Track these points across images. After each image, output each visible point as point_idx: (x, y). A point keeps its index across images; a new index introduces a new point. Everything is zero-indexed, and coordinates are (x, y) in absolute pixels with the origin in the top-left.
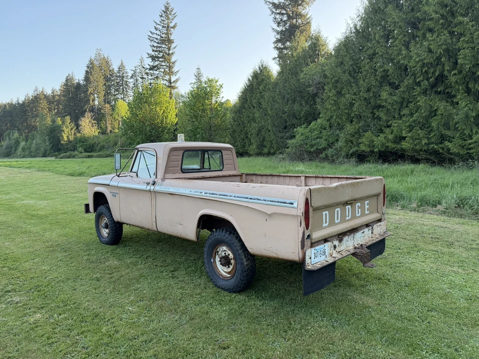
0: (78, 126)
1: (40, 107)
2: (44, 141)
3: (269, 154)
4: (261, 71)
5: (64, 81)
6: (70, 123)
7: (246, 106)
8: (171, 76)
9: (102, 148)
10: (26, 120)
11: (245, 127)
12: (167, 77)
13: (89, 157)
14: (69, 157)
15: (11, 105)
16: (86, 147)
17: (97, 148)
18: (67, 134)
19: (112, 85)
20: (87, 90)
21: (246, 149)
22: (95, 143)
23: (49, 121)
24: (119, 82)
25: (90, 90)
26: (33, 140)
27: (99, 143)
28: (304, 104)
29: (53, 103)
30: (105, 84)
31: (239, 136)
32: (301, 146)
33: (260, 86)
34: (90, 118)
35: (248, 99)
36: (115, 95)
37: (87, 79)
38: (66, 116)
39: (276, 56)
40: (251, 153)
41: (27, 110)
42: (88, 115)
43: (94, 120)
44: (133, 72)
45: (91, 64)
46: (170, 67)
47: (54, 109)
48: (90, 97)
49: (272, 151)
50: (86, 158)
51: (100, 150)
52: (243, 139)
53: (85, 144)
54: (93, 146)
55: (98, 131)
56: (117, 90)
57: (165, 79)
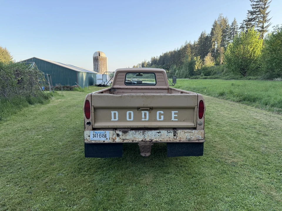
0: (203, 61)
1: (187, 52)
2: (186, 70)
5: (200, 36)
6: (199, 60)
8: (264, 23)
10: (180, 59)
12: (261, 25)
13: (205, 78)
14: (195, 78)
15: (174, 51)
16: (206, 73)
17: (212, 73)
18: (198, 66)
19: (227, 35)
20: (211, 40)
22: (211, 71)
23: (189, 59)
24: (231, 32)
25: (213, 39)
26: (182, 69)
27: (213, 71)
29: (194, 49)
30: (222, 35)
34: (210, 56)
36: (228, 41)
37: (212, 33)
38: (198, 56)
41: (181, 54)
42: (210, 54)
43: (212, 57)
44: (241, 25)
45: (215, 24)
46: (264, 17)
47: (194, 52)
48: (213, 43)
51: (214, 74)
53: (206, 71)
54: (210, 72)
55: (214, 63)
56: (229, 38)
57: (259, 26)
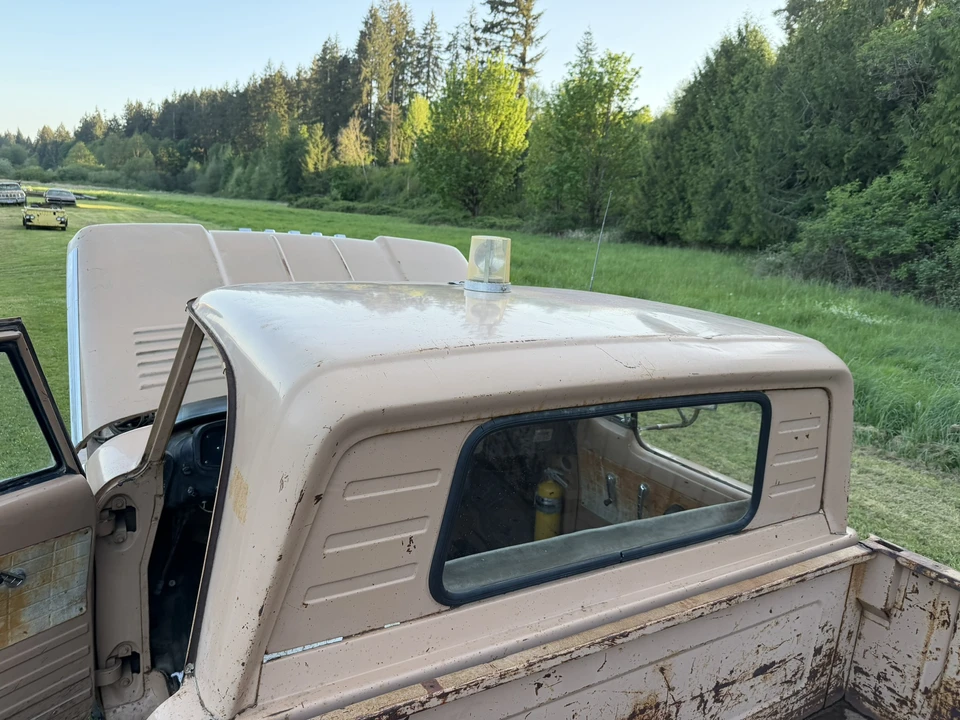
0: (335, 144)
1: (273, 102)
2: (274, 169)
3: (734, 246)
4: (742, 40)
5: (319, 51)
6: (321, 138)
7: (692, 123)
8: (528, 48)
9: (376, 194)
10: (247, 125)
11: (680, 173)
12: (518, 50)
13: (349, 210)
14: (313, 206)
15: (225, 94)
16: (347, 190)
17: (367, 194)
18: (315, 159)
19: (409, 64)
20: (360, 73)
21: (676, 226)
22: (363, 183)
23: (285, 130)
24: (422, 59)
25: (366, 72)
26: (256, 164)
27: (371, 184)
28: (854, 125)
29: (297, 95)
30: (394, 61)
31: (665, 193)
32: (839, 240)
33: (733, 75)
34: (358, 130)
35: (699, 106)
36: (411, 86)
37: (361, 49)
38: (315, 122)
39: (784, 6)
40: (688, 237)
41: (250, 106)
42: (355, 123)
43: (365, 134)
44: (451, 39)
45: (372, 17)
46: (528, 28)
47: (298, 108)
48: (364, 86)
49: (745, 241)
50: (343, 211)
51: (371, 198)
52: (672, 204)
53: (345, 182)
54: (360, 188)
55: (372, 157)
56: (417, 75)
57: (513, 52)
